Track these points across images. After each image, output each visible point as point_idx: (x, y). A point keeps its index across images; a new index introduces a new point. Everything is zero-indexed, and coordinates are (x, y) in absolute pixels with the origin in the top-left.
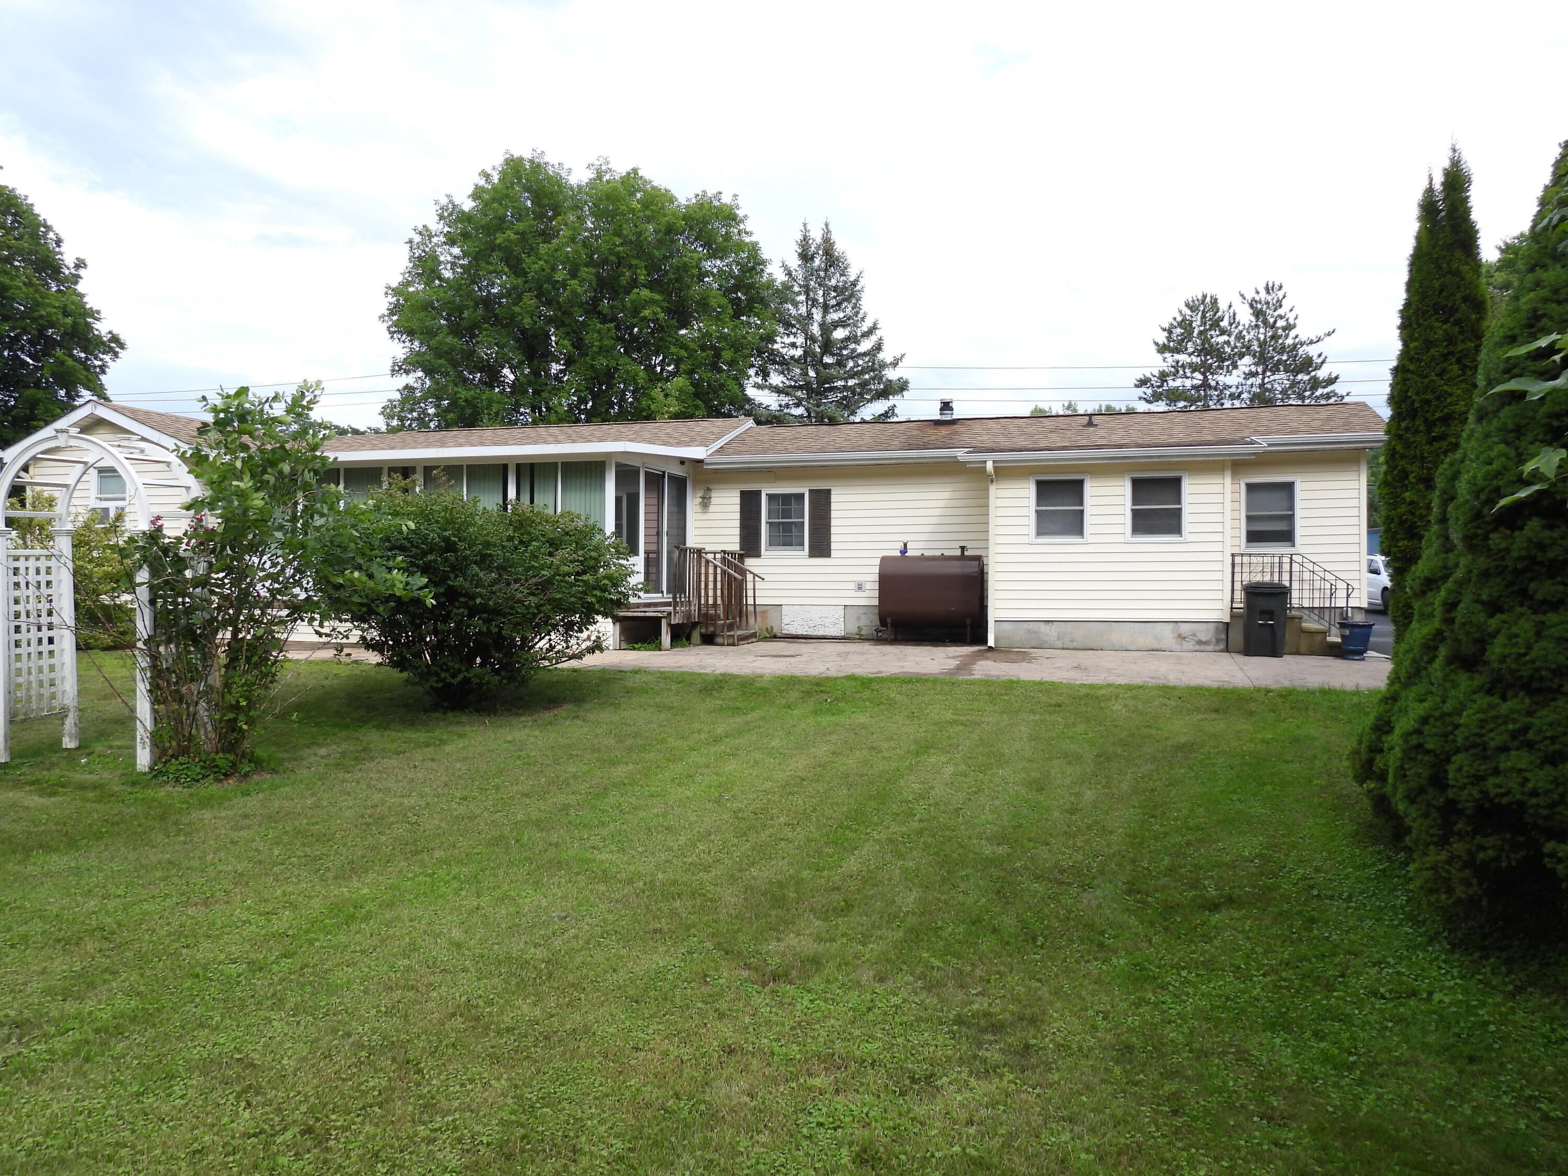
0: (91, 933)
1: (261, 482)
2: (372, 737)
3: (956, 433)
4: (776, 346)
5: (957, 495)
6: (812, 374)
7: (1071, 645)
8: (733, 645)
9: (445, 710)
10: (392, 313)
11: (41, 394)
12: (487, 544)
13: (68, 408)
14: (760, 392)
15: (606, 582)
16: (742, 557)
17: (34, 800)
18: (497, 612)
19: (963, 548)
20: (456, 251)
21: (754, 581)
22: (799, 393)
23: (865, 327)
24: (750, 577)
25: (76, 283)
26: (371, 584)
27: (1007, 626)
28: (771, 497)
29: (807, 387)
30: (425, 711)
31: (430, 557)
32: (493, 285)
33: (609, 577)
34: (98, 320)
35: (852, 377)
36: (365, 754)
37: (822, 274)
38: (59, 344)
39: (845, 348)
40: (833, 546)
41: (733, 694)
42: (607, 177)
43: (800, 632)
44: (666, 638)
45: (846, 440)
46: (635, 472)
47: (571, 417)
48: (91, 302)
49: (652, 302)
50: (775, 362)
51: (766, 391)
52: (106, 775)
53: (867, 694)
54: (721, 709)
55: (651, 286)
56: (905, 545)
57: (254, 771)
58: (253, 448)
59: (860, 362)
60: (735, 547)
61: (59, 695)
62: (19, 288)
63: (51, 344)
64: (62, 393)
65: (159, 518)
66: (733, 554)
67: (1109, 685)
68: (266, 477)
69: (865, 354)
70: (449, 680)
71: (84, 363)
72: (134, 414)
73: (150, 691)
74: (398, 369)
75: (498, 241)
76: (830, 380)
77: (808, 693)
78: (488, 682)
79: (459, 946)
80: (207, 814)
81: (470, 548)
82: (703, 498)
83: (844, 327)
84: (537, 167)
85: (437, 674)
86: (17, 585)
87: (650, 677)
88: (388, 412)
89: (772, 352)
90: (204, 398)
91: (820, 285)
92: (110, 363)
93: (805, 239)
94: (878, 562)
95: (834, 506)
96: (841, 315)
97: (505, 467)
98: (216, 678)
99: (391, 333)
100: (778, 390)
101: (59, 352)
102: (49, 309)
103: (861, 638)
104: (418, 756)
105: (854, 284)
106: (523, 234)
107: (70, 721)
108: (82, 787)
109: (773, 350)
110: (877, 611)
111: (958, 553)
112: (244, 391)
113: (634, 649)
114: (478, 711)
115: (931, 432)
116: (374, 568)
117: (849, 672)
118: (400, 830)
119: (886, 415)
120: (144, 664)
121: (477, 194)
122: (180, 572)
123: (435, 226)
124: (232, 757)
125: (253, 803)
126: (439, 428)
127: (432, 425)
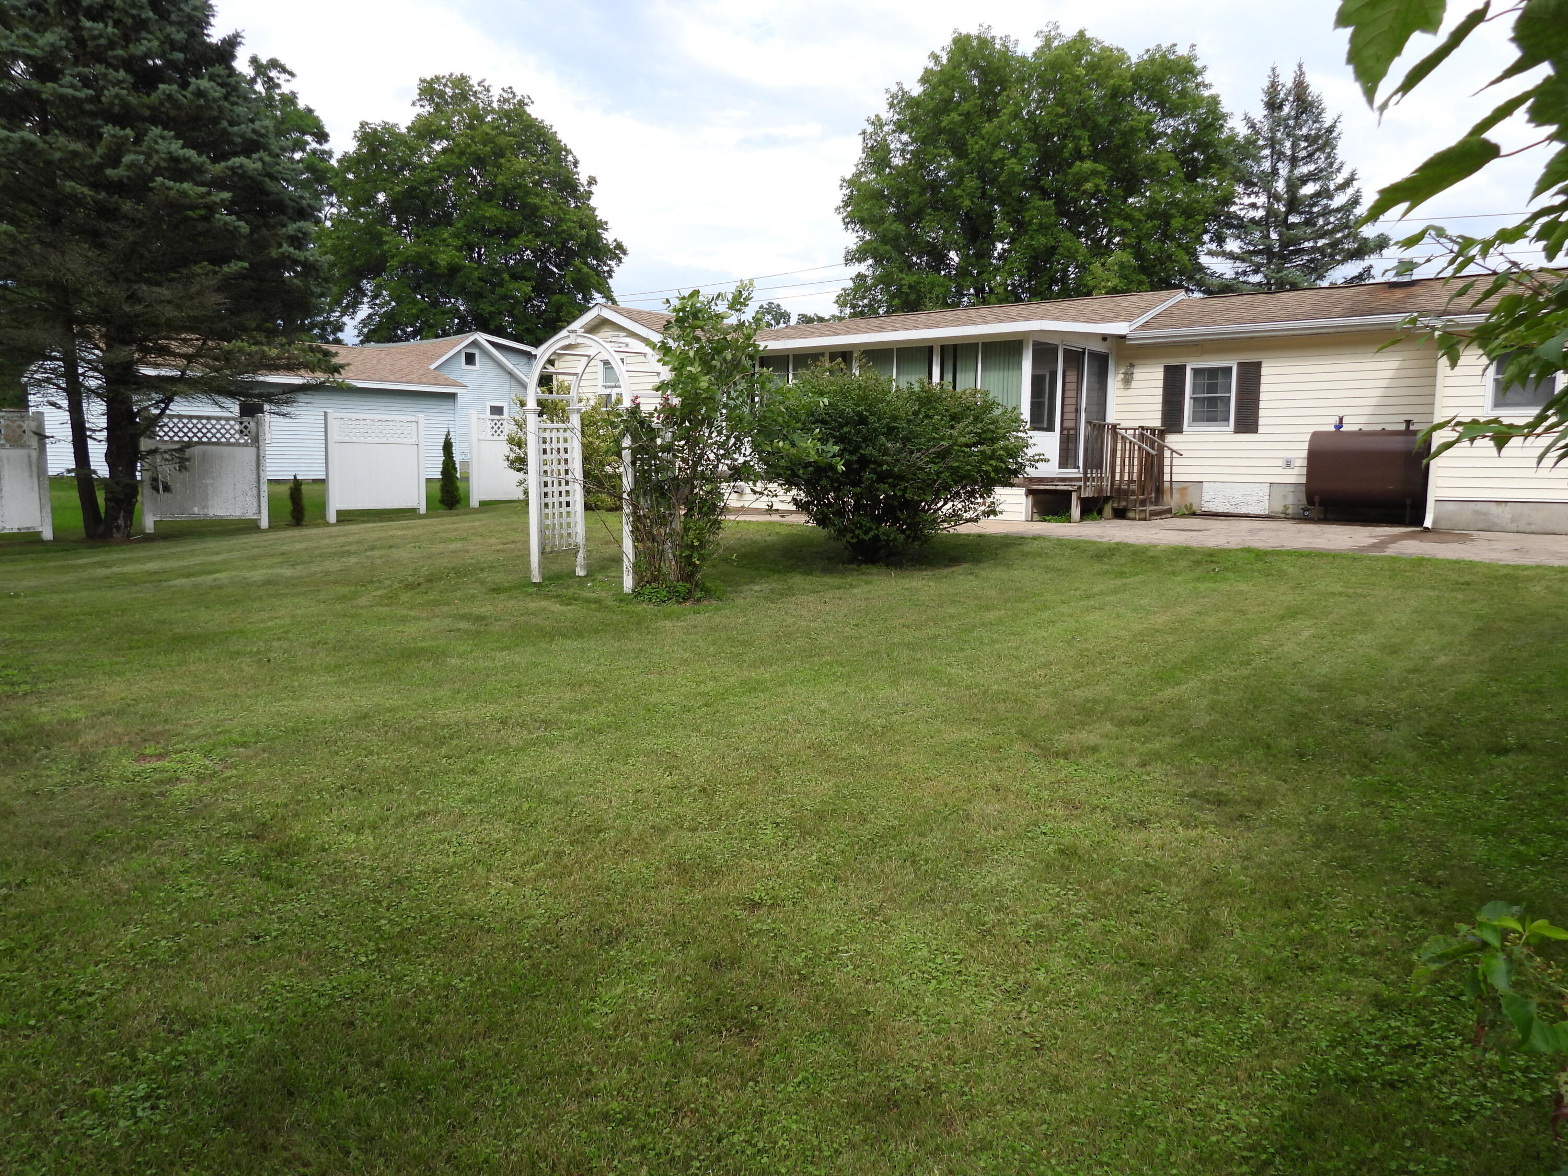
0: (588, 682)
1: (711, 367)
2: (798, 580)
3: (1409, 296)
4: (1233, 209)
5: (1407, 364)
6: (1274, 236)
7: (1528, 529)
8: (1145, 519)
9: (860, 563)
10: (846, 205)
11: (564, 299)
12: (895, 418)
13: (584, 310)
14: (1215, 260)
15: (1002, 452)
16: (1162, 434)
17: (557, 607)
18: (901, 477)
19: (1408, 422)
20: (905, 138)
21: (1172, 458)
22: (1257, 259)
23: (1340, 179)
24: (1167, 453)
25: (589, 198)
26: (793, 451)
27: (1450, 506)
28: (1196, 372)
29: (1268, 252)
30: (844, 563)
31: (846, 429)
32: (939, 168)
33: (1005, 448)
34: (606, 230)
35: (1322, 236)
36: (790, 591)
37: (1291, 122)
38: (577, 254)
39: (1315, 204)
40: (1261, 421)
41: (1123, 561)
42: (1056, 43)
43: (1221, 509)
44: (1076, 511)
45: (1282, 309)
46: (1053, 350)
47: (1013, 297)
48: (601, 215)
49: (1094, 173)
50: (1230, 226)
51: (1220, 259)
52: (604, 594)
53: (1259, 565)
54: (1107, 572)
55: (1095, 156)
56: (1341, 419)
57: (705, 598)
58: (704, 339)
59: (1332, 219)
60: (1157, 423)
61: (573, 535)
62: (547, 207)
63: (571, 254)
64: (580, 296)
65: (637, 397)
66: (1153, 431)
67: (1538, 567)
68: (714, 362)
69: (1338, 210)
70: (862, 536)
71: (595, 269)
72: (629, 314)
73: (632, 532)
74: (853, 257)
75: (943, 124)
76: (1296, 241)
77: (1198, 563)
78: (895, 539)
79: (823, 712)
80: (668, 624)
81: (879, 420)
82: (1125, 374)
83: (1314, 180)
84: (984, 43)
85: (852, 531)
86: (545, 451)
87: (1048, 544)
88: (841, 301)
89: (1229, 215)
90: (668, 301)
91: (1288, 135)
92: (616, 268)
93: (1274, 85)
94: (1308, 437)
95: (1263, 380)
96: (1312, 167)
97: (931, 349)
98: (678, 526)
99: (846, 224)
100: (1232, 256)
101: (577, 262)
102: (569, 224)
103: (1286, 517)
104: (829, 595)
105: (1330, 130)
106: (967, 115)
107: (580, 555)
108: (588, 601)
109: (1228, 212)
110: (1304, 489)
111: (1403, 427)
112: (696, 293)
113: (1045, 521)
114: (888, 565)
115: (1382, 296)
116: (796, 437)
117: (1247, 545)
118: (801, 643)
119: (1360, 277)
120: (628, 511)
121: (924, 80)
122: (653, 439)
123: (887, 115)
124: (688, 586)
125: (701, 618)
126: (888, 313)
127: (881, 311)
